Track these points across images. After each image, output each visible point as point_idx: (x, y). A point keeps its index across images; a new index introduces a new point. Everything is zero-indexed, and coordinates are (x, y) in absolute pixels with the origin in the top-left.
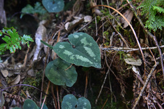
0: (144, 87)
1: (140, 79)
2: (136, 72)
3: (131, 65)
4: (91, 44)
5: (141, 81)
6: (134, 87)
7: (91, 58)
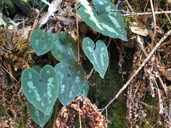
4: (115, 14)
5: (145, 52)
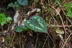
0: (65, 45)
1: (63, 40)
2: (61, 37)
3: (59, 34)
6: (60, 44)
7: (42, 28)
